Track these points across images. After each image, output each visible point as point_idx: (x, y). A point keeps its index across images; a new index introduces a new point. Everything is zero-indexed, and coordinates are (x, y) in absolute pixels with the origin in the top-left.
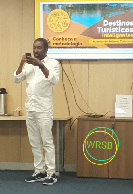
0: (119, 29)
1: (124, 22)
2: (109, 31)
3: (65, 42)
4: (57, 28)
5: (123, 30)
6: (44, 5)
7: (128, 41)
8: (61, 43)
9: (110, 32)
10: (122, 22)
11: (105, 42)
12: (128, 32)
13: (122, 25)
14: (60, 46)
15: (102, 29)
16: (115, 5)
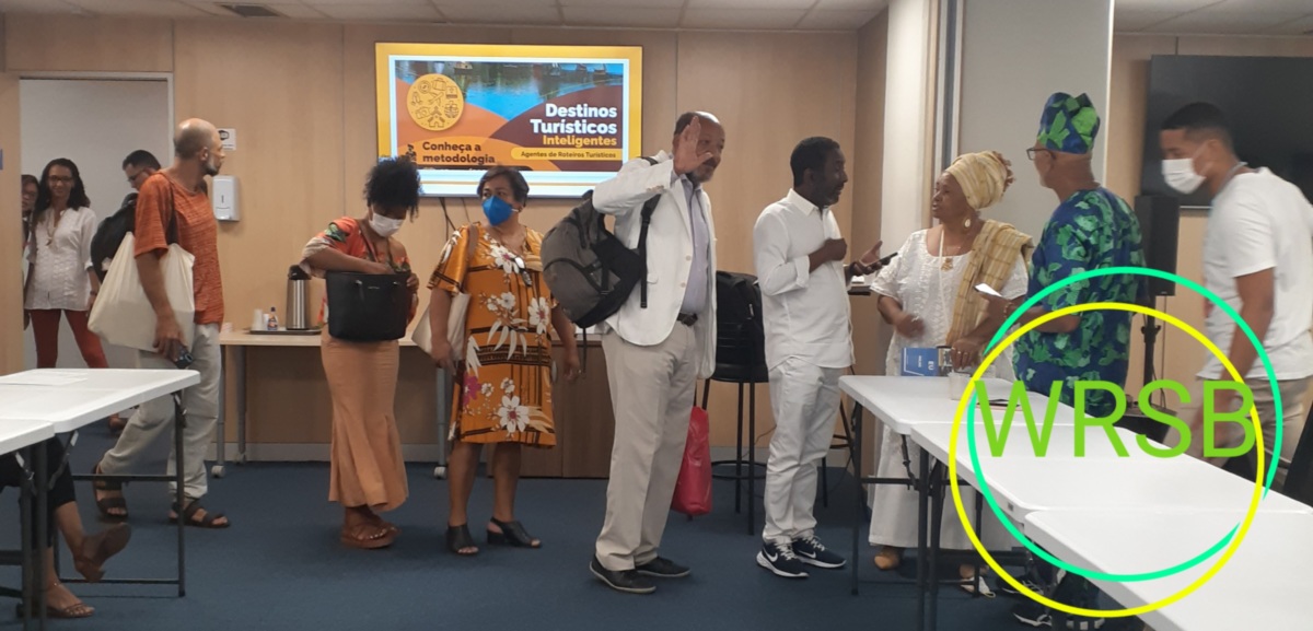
0: (584, 125)
1: (595, 109)
2: (559, 129)
3: (452, 153)
4: (432, 119)
5: (593, 129)
6: (398, 63)
7: (606, 156)
8: (442, 157)
9: (562, 131)
10: (591, 109)
11: (551, 155)
12: (603, 132)
13: (590, 115)
14: (440, 163)
15: (543, 125)
16: (574, 68)
